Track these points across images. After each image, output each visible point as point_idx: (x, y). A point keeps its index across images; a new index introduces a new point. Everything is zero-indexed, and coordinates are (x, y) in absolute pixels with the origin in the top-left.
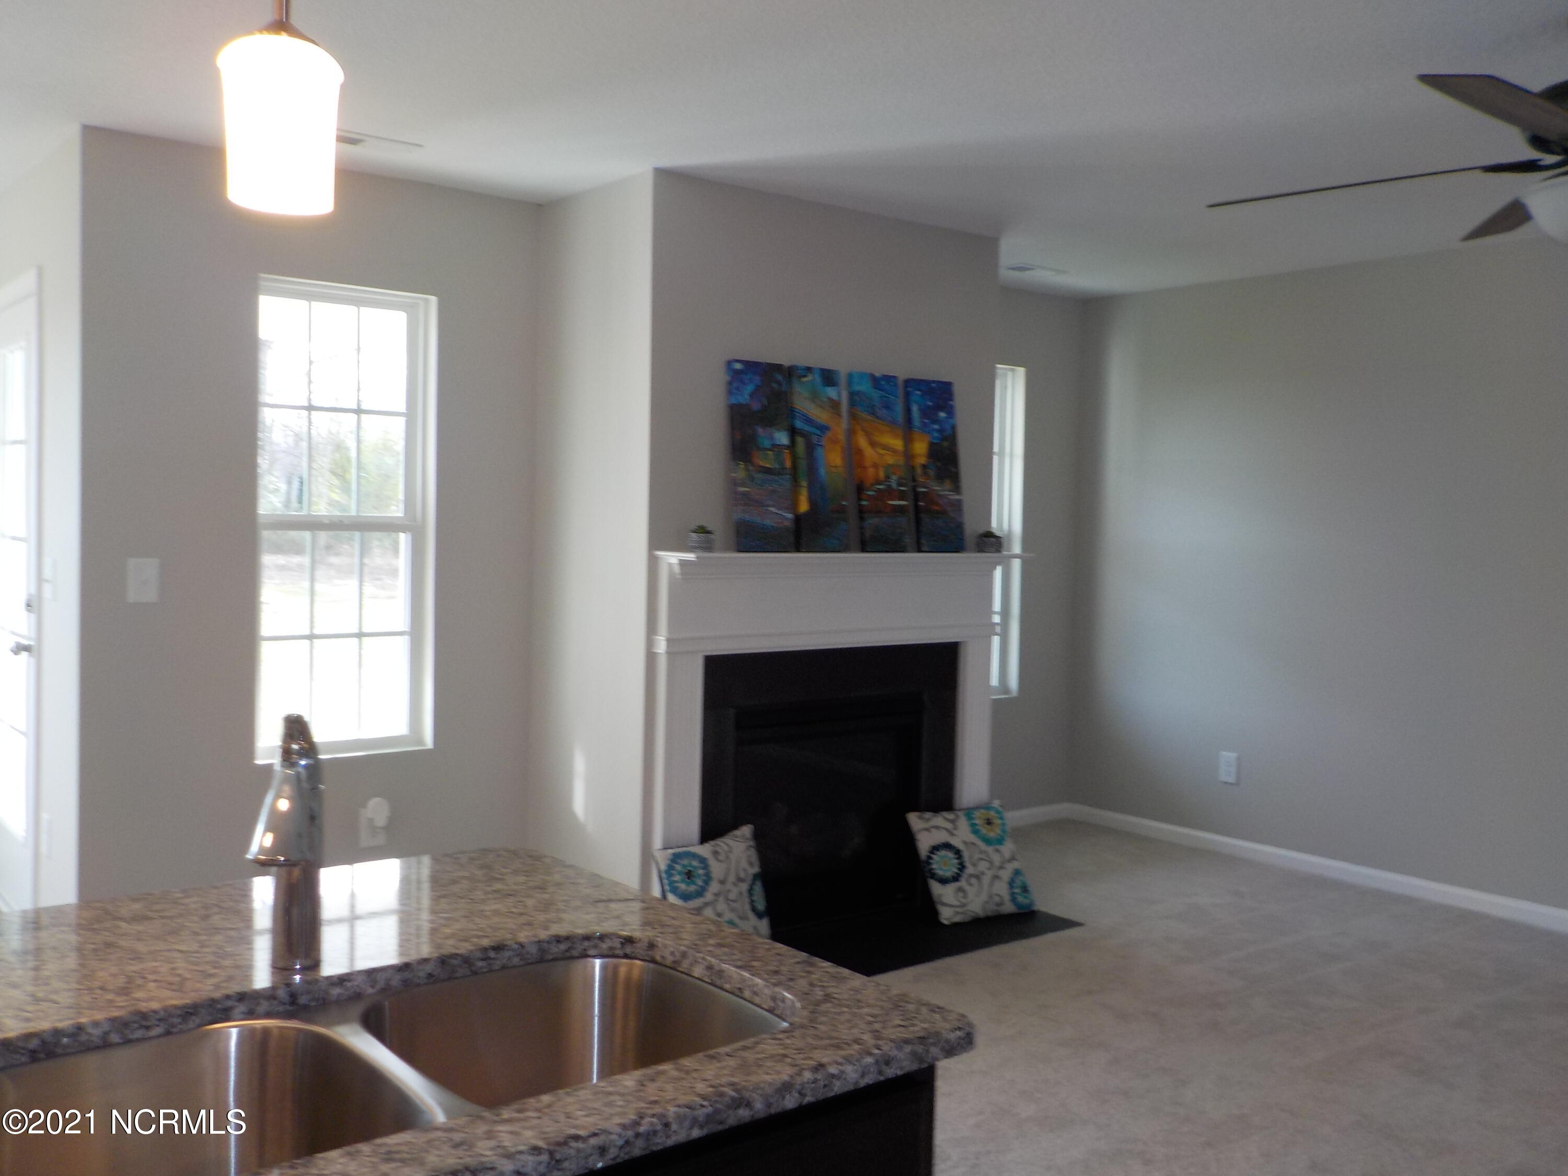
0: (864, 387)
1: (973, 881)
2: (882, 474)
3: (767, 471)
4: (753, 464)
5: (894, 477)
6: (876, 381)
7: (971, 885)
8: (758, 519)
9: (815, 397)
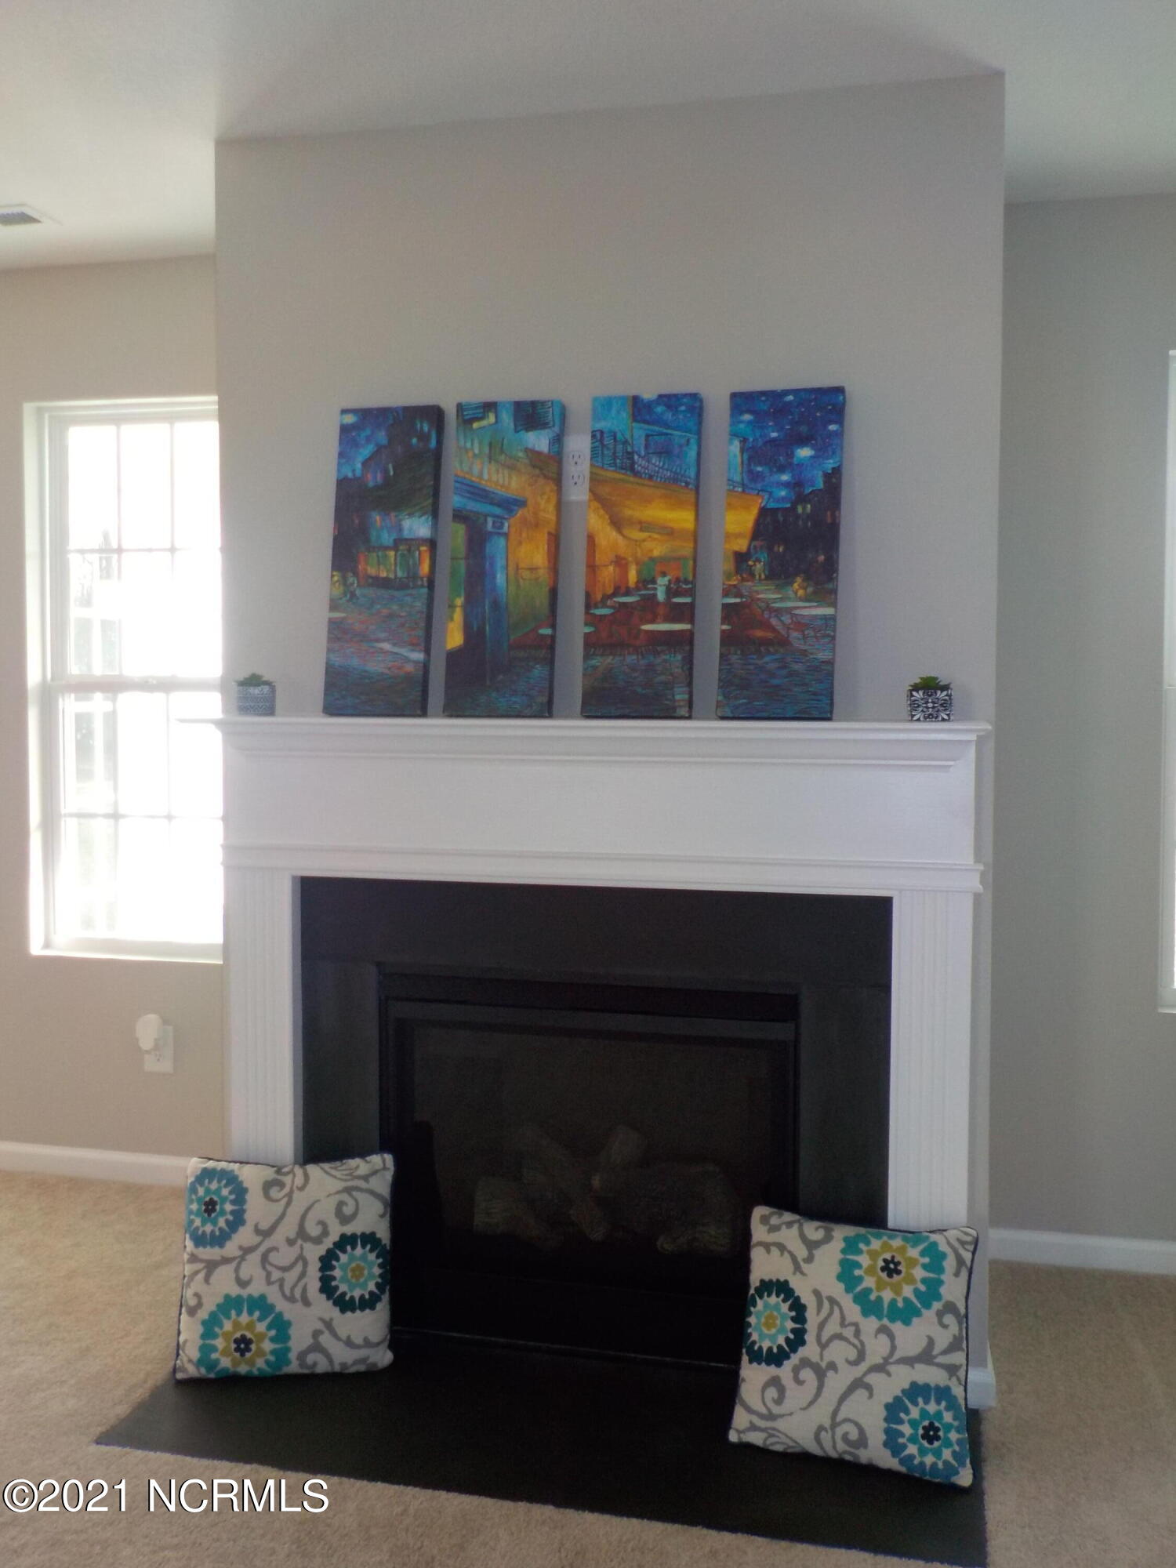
0: (619, 422)
1: (807, 1374)
2: (632, 576)
3: (384, 583)
4: (356, 574)
5: (662, 581)
6: (639, 408)
7: (799, 1382)
8: (355, 662)
9: (496, 450)
